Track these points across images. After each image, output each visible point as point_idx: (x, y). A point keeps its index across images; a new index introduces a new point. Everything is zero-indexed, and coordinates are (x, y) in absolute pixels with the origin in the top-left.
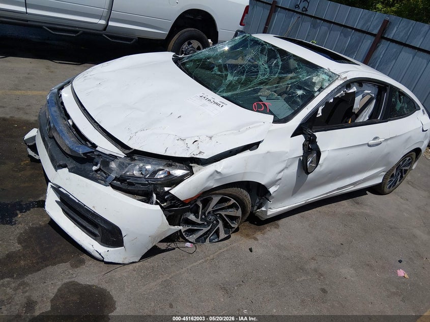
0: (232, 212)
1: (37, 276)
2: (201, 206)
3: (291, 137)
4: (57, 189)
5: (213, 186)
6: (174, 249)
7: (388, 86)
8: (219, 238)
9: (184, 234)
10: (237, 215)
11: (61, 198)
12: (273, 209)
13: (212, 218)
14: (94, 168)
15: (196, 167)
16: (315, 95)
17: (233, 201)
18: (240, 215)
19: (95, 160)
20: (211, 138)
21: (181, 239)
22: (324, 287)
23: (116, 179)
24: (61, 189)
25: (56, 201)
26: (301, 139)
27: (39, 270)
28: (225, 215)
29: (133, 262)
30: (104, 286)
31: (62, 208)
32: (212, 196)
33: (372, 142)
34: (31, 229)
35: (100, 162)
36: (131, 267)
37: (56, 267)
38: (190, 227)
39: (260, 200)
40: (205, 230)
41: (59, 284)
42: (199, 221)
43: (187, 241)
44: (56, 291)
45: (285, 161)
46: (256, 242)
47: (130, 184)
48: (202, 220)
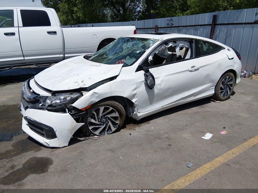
0: (114, 115)
1: (18, 157)
2: (95, 113)
3: (135, 72)
4: (26, 118)
5: (96, 101)
6: (88, 139)
7: (193, 39)
8: (112, 131)
9: (91, 131)
10: (117, 116)
11: (28, 122)
12: (141, 113)
13: (104, 120)
14: (40, 105)
15: (84, 93)
16: (146, 51)
17: (111, 108)
18: (118, 116)
19: (40, 101)
20: (90, 79)
21: (92, 135)
22: (170, 143)
23: (49, 106)
24: (27, 118)
25: (27, 124)
26: (142, 72)
27: (19, 155)
28: (110, 117)
29: (65, 147)
30: (49, 156)
31: (29, 127)
32: (99, 107)
33: (191, 69)
34: (19, 141)
35: (42, 102)
36: (64, 148)
37: (27, 153)
38: (94, 127)
39: (132, 109)
40: (103, 127)
41: (28, 158)
42: (97, 122)
43: (95, 135)
44: (26, 161)
45: (135, 84)
46: (134, 131)
47: (54, 107)
48: (99, 121)
